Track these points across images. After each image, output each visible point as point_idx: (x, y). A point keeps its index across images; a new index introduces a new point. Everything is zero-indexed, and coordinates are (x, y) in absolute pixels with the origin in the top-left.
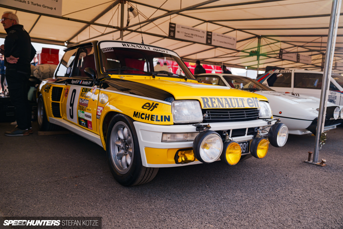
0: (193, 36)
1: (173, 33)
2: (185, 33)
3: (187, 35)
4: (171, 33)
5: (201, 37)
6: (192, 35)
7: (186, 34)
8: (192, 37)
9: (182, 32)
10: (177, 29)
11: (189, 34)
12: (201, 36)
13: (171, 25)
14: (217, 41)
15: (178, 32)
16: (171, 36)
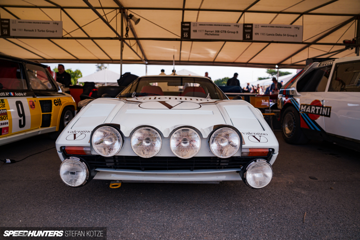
0: (220, 33)
1: (187, 34)
2: (205, 31)
3: (209, 33)
4: (184, 34)
5: (234, 33)
6: (218, 31)
7: (207, 32)
8: (218, 35)
9: (200, 31)
10: (192, 28)
11: (212, 32)
12: (233, 31)
13: (183, 25)
14: (263, 34)
15: (195, 31)
16: (185, 38)
